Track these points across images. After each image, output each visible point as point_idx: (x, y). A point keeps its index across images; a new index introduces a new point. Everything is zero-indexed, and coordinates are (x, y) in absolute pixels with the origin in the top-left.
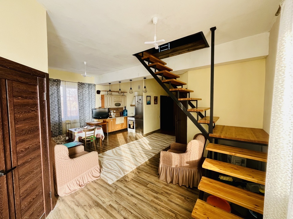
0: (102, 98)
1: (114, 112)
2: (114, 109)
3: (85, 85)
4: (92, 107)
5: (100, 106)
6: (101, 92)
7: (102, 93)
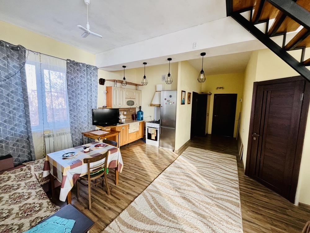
0: (107, 92)
1: (123, 114)
2: (125, 110)
3: (80, 66)
4: (91, 107)
5: (105, 105)
6: (106, 82)
7: (107, 84)
